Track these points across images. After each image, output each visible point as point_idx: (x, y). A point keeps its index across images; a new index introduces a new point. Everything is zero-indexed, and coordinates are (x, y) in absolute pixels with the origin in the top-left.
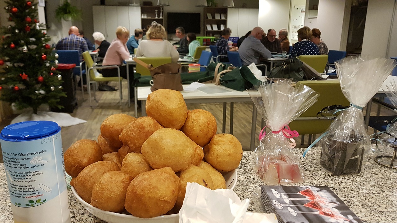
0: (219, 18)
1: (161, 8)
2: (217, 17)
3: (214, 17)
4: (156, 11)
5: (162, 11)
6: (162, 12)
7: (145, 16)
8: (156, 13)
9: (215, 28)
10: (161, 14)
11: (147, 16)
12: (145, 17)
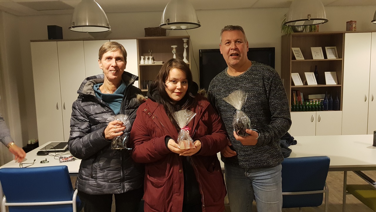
0: (322, 58)
1: (185, 40)
2: (317, 55)
3: (308, 55)
4: (174, 47)
5: (186, 46)
6: (188, 50)
7: (149, 59)
8: (174, 51)
9: (312, 80)
10: (185, 54)
11: (153, 59)
12: (148, 62)
